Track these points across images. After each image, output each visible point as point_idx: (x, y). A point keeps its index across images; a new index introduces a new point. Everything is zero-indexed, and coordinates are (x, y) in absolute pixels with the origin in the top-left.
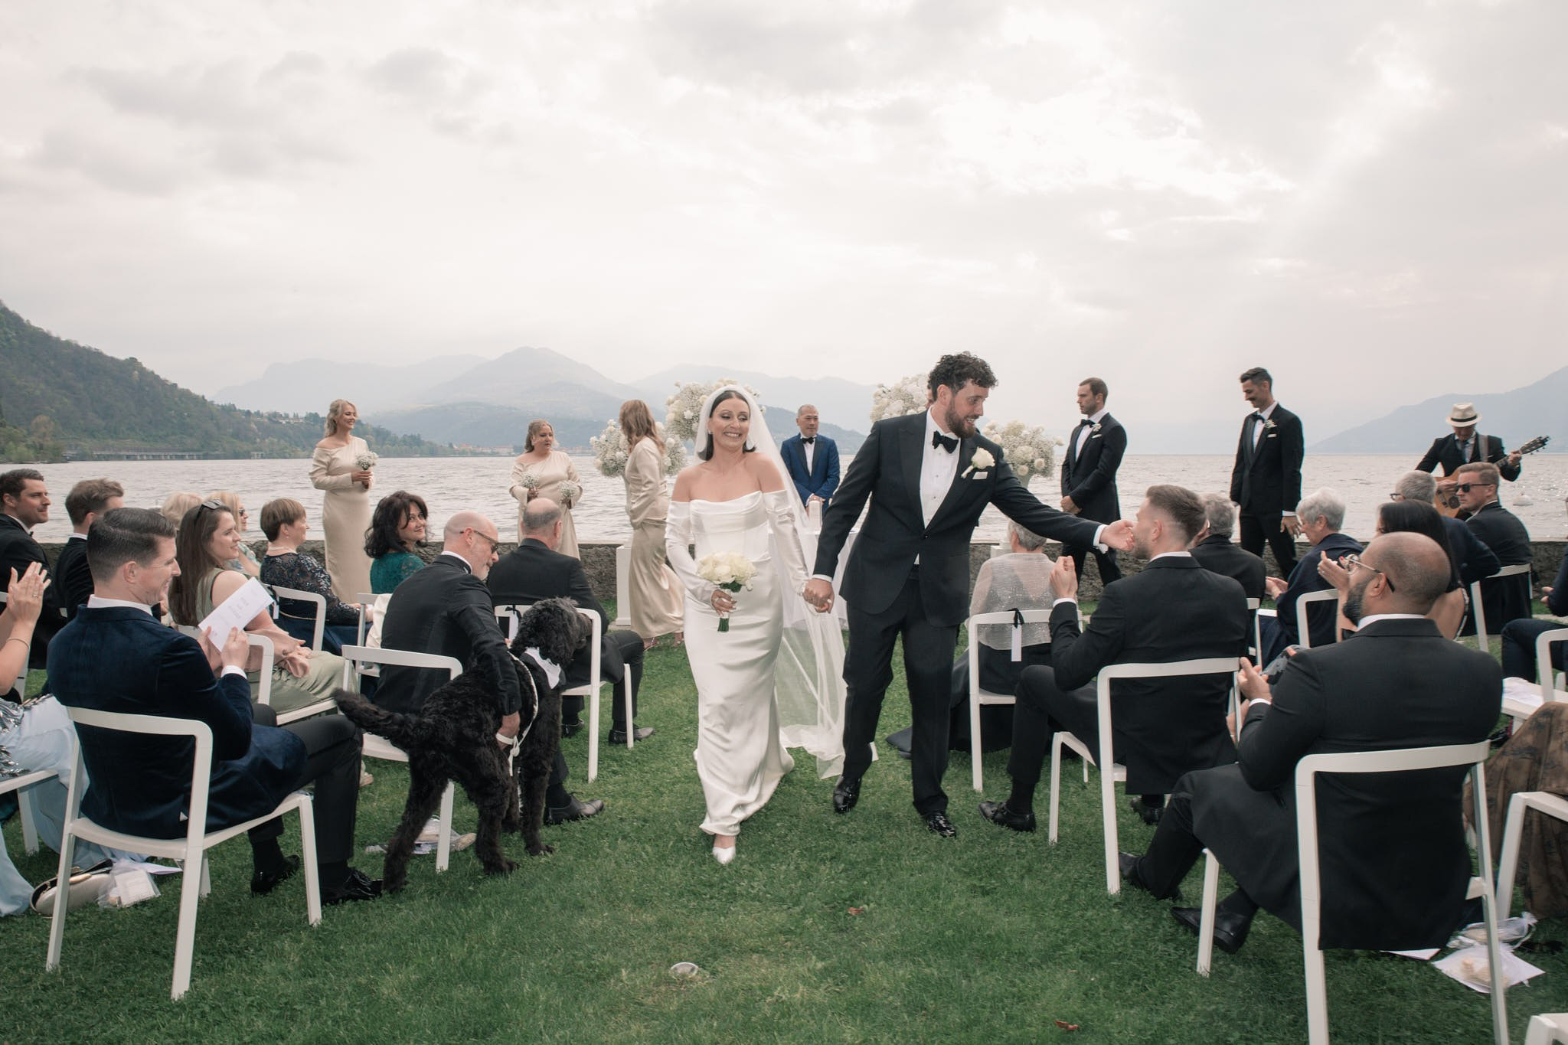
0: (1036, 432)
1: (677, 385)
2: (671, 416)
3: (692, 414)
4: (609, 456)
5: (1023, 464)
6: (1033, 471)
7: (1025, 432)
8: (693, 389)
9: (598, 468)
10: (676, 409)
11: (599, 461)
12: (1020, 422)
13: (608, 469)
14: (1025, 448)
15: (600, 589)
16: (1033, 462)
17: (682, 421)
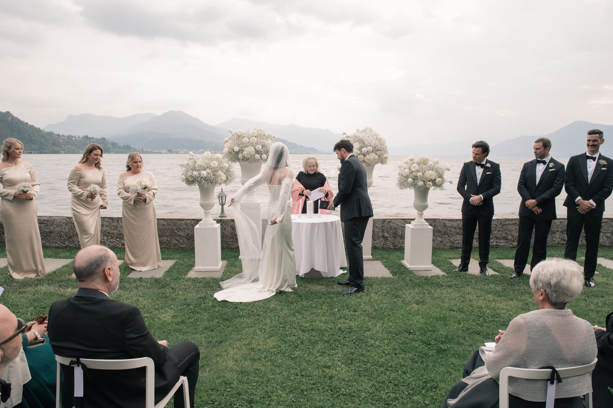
0: (438, 163)
1: (230, 132)
2: (226, 150)
3: (239, 149)
4: (189, 174)
5: (429, 181)
6: (435, 184)
7: (430, 163)
8: (239, 134)
9: (183, 181)
10: (229, 146)
11: (184, 177)
12: (426, 157)
13: (189, 181)
14: (430, 172)
15: (188, 243)
16: (435, 180)
17: (233, 152)
